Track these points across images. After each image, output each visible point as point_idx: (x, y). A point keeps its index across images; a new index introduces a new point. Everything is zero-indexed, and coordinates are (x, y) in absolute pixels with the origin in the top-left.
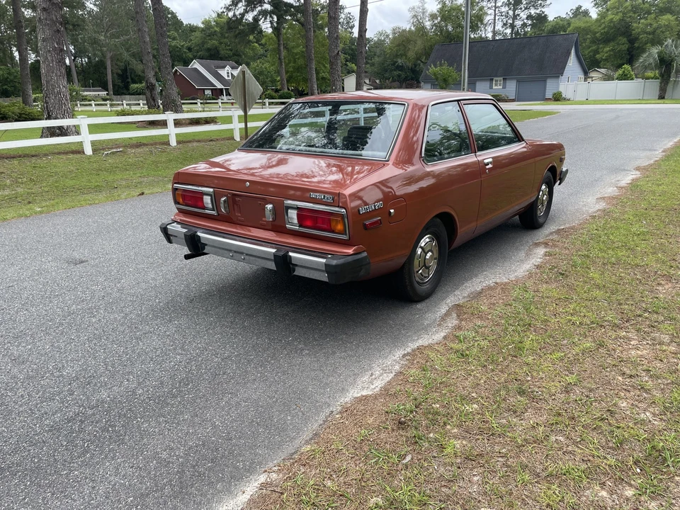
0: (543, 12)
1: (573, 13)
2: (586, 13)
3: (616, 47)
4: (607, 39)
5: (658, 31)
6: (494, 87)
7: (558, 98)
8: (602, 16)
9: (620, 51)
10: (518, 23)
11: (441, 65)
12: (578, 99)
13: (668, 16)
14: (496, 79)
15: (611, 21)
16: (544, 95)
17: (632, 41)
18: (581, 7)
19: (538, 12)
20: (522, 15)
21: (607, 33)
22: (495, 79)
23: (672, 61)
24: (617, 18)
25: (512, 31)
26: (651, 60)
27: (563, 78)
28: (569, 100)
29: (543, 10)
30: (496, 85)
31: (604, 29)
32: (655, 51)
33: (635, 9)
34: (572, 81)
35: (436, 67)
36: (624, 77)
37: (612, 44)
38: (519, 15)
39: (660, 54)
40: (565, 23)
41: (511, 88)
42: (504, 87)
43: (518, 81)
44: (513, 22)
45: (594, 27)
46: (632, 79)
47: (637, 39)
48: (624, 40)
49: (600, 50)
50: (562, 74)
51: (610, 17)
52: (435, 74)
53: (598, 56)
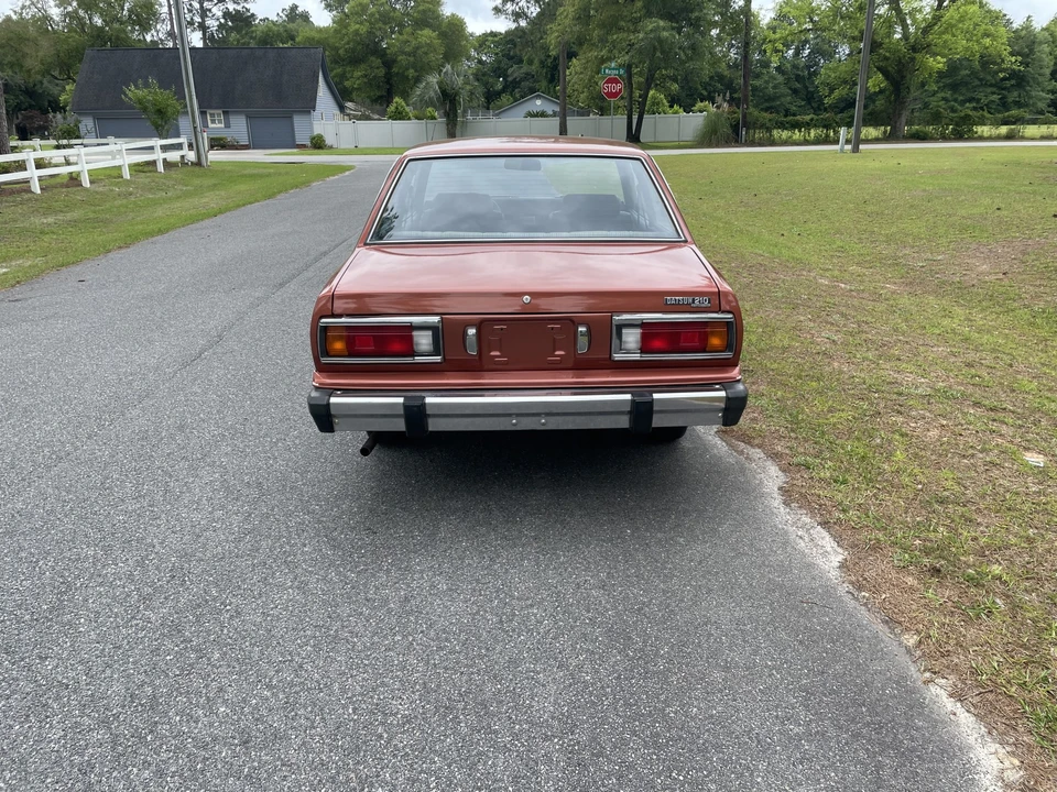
0: (248, 10)
1: (287, 16)
2: (305, 17)
3: (369, 71)
4: (355, 60)
5: (420, 52)
6: (211, 125)
7: (318, 144)
8: (341, 23)
9: (375, 77)
10: (212, 23)
11: (146, 85)
12: (343, 146)
13: (427, 32)
14: (212, 112)
15: (356, 33)
16: (294, 140)
17: (389, 63)
18: (297, 7)
19: (239, 8)
20: (214, 10)
21: (353, 50)
22: (209, 111)
23: (457, 94)
24: (363, 29)
25: (204, 34)
26: (432, 94)
27: (316, 114)
28: (331, 147)
29: (247, 6)
30: (213, 122)
31: (348, 43)
32: (433, 79)
33: (386, 18)
34: (326, 119)
35: (137, 87)
36: (399, 115)
37: (363, 66)
38: (210, 10)
39: (440, 83)
40: (282, 30)
41: (239, 128)
42: (227, 126)
43: (248, 117)
44: (204, 21)
45: (332, 41)
46: (409, 119)
47: (395, 61)
48: (377, 62)
49: (348, 75)
50: (314, 108)
51: (354, 27)
52: (140, 101)
53: (347, 84)
